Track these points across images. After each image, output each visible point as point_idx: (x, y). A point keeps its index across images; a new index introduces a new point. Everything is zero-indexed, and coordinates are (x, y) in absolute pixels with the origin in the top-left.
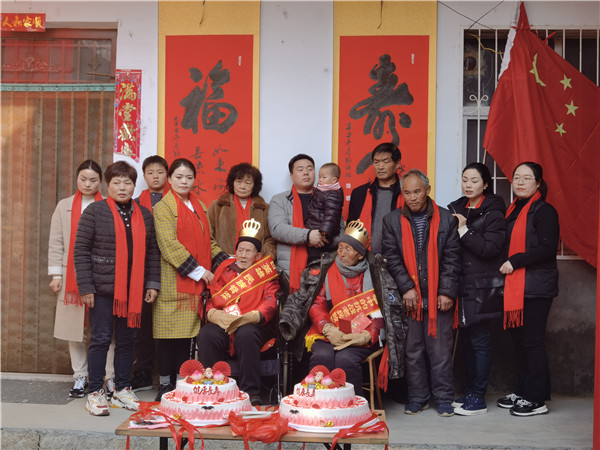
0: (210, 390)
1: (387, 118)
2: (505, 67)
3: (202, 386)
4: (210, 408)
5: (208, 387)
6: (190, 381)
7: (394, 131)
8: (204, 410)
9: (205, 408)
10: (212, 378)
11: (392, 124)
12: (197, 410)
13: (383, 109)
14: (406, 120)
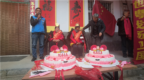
0: (65, 55)
1: (77, 11)
2: (94, 4)
3: (61, 54)
4: (67, 62)
5: (63, 53)
6: (55, 52)
7: (78, 13)
8: (64, 63)
9: (65, 62)
10: (63, 50)
11: (78, 11)
12: (61, 63)
13: (76, 9)
14: (80, 11)
